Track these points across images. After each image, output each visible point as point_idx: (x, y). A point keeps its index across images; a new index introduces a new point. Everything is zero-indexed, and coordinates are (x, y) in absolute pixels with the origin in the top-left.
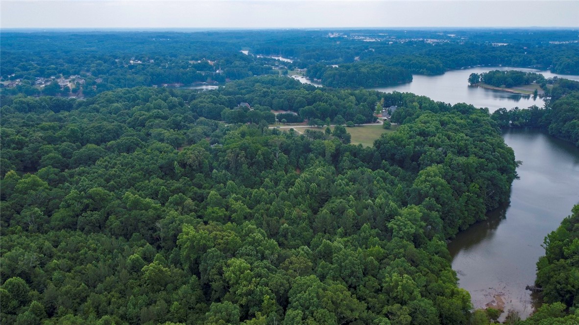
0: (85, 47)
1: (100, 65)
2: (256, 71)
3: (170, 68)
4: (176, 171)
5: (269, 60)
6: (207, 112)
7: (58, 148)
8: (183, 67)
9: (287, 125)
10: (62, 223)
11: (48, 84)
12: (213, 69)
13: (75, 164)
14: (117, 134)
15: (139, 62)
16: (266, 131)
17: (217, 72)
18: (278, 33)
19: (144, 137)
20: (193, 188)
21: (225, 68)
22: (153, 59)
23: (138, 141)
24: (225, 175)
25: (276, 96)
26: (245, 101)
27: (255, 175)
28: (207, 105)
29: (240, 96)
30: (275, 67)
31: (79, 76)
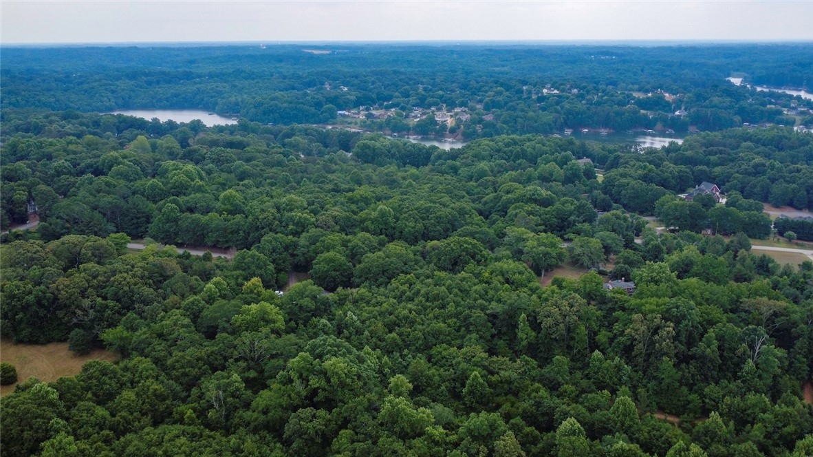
0: (497, 66)
1: (500, 93)
2: (749, 116)
3: (599, 104)
4: (520, 335)
5: (779, 96)
6: (630, 197)
7: (349, 241)
8: (621, 104)
9: (797, 244)
10: (262, 417)
11: (424, 117)
12: (671, 109)
13: (360, 277)
14: (453, 226)
15: (556, 91)
16: (743, 260)
17: (677, 113)
18: (804, 48)
19: (493, 239)
20: (537, 391)
21: (692, 107)
22: (576, 88)
23: (476, 248)
24: (618, 368)
25: (781, 177)
26: (712, 179)
27: (691, 388)
28: (633, 182)
29: (705, 168)
30: (788, 111)
31: (466, 109)
